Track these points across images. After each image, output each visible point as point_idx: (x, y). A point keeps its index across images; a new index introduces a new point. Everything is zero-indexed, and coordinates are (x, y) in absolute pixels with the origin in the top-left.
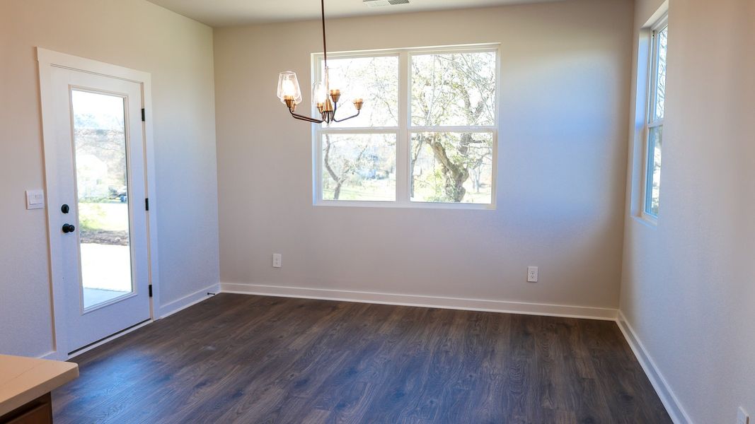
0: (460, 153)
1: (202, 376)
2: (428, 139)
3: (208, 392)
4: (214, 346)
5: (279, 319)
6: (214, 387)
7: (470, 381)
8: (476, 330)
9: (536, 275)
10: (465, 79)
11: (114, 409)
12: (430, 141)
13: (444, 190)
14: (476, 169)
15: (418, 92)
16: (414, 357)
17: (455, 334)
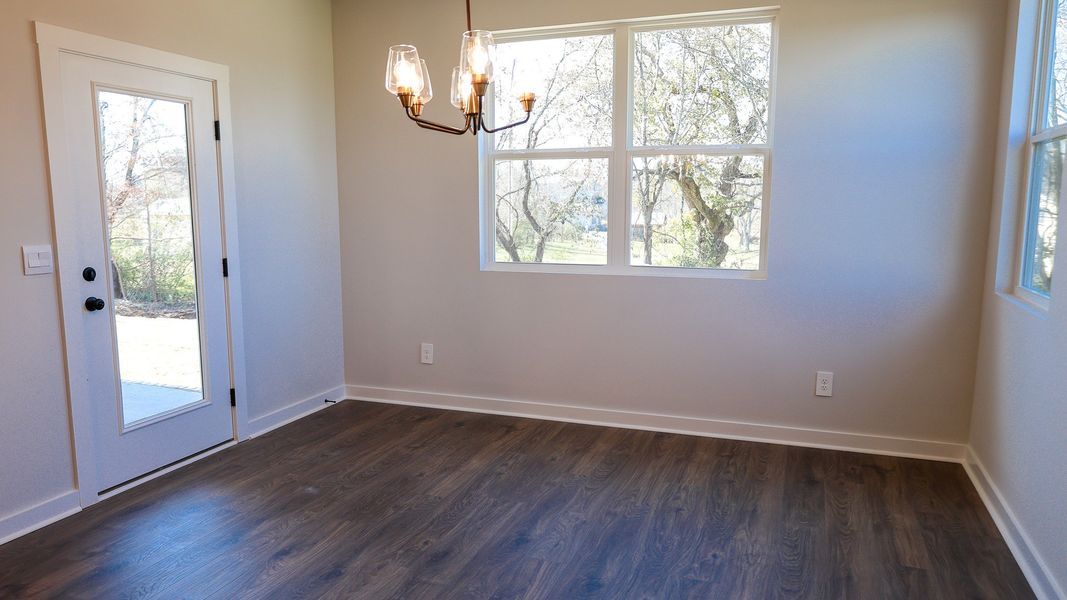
0: (720, 193)
1: (287, 537)
2: (673, 172)
3: (290, 566)
4: (317, 487)
5: (423, 446)
6: (302, 558)
7: (714, 564)
8: (728, 472)
9: (829, 386)
10: (730, 82)
11: (141, 591)
12: (678, 175)
13: (696, 246)
14: (746, 216)
15: (660, 104)
16: (625, 517)
17: (695, 479)
